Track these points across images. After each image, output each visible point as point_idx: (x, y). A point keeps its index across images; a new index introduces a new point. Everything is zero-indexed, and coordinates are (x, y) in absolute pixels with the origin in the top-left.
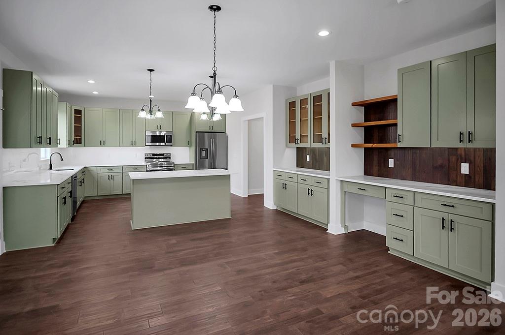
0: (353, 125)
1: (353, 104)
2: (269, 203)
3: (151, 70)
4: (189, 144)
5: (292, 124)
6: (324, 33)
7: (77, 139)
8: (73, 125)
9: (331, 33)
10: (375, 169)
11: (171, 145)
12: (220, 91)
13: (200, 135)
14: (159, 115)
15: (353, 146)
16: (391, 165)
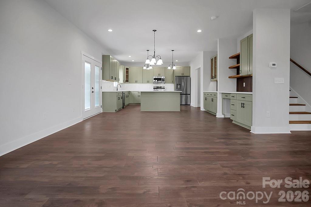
0: (229, 68)
1: (229, 58)
3: (148, 50)
4: (173, 82)
5: (212, 70)
6: (199, 31)
7: (127, 80)
8: (126, 74)
9: (202, 31)
10: (240, 88)
11: (165, 83)
15: (229, 77)
16: (244, 86)
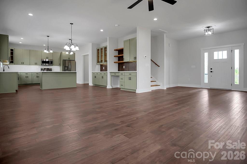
0: (114, 56)
1: (114, 50)
2: (91, 84)
3: (48, 36)
4: (60, 65)
5: (98, 57)
6: (102, 30)
7: (12, 61)
8: (10, 55)
9: (104, 30)
10: (121, 69)
11: (52, 65)
12: (73, 45)
13: (64, 61)
14: (51, 51)
15: (114, 62)
16: (124, 68)
